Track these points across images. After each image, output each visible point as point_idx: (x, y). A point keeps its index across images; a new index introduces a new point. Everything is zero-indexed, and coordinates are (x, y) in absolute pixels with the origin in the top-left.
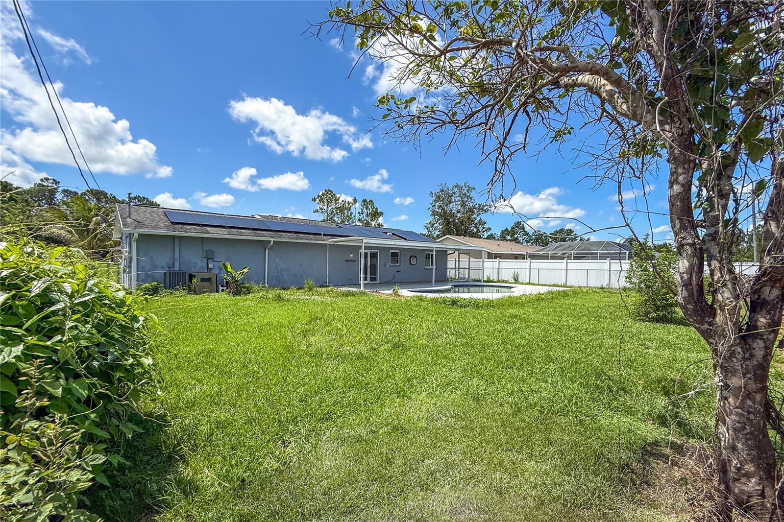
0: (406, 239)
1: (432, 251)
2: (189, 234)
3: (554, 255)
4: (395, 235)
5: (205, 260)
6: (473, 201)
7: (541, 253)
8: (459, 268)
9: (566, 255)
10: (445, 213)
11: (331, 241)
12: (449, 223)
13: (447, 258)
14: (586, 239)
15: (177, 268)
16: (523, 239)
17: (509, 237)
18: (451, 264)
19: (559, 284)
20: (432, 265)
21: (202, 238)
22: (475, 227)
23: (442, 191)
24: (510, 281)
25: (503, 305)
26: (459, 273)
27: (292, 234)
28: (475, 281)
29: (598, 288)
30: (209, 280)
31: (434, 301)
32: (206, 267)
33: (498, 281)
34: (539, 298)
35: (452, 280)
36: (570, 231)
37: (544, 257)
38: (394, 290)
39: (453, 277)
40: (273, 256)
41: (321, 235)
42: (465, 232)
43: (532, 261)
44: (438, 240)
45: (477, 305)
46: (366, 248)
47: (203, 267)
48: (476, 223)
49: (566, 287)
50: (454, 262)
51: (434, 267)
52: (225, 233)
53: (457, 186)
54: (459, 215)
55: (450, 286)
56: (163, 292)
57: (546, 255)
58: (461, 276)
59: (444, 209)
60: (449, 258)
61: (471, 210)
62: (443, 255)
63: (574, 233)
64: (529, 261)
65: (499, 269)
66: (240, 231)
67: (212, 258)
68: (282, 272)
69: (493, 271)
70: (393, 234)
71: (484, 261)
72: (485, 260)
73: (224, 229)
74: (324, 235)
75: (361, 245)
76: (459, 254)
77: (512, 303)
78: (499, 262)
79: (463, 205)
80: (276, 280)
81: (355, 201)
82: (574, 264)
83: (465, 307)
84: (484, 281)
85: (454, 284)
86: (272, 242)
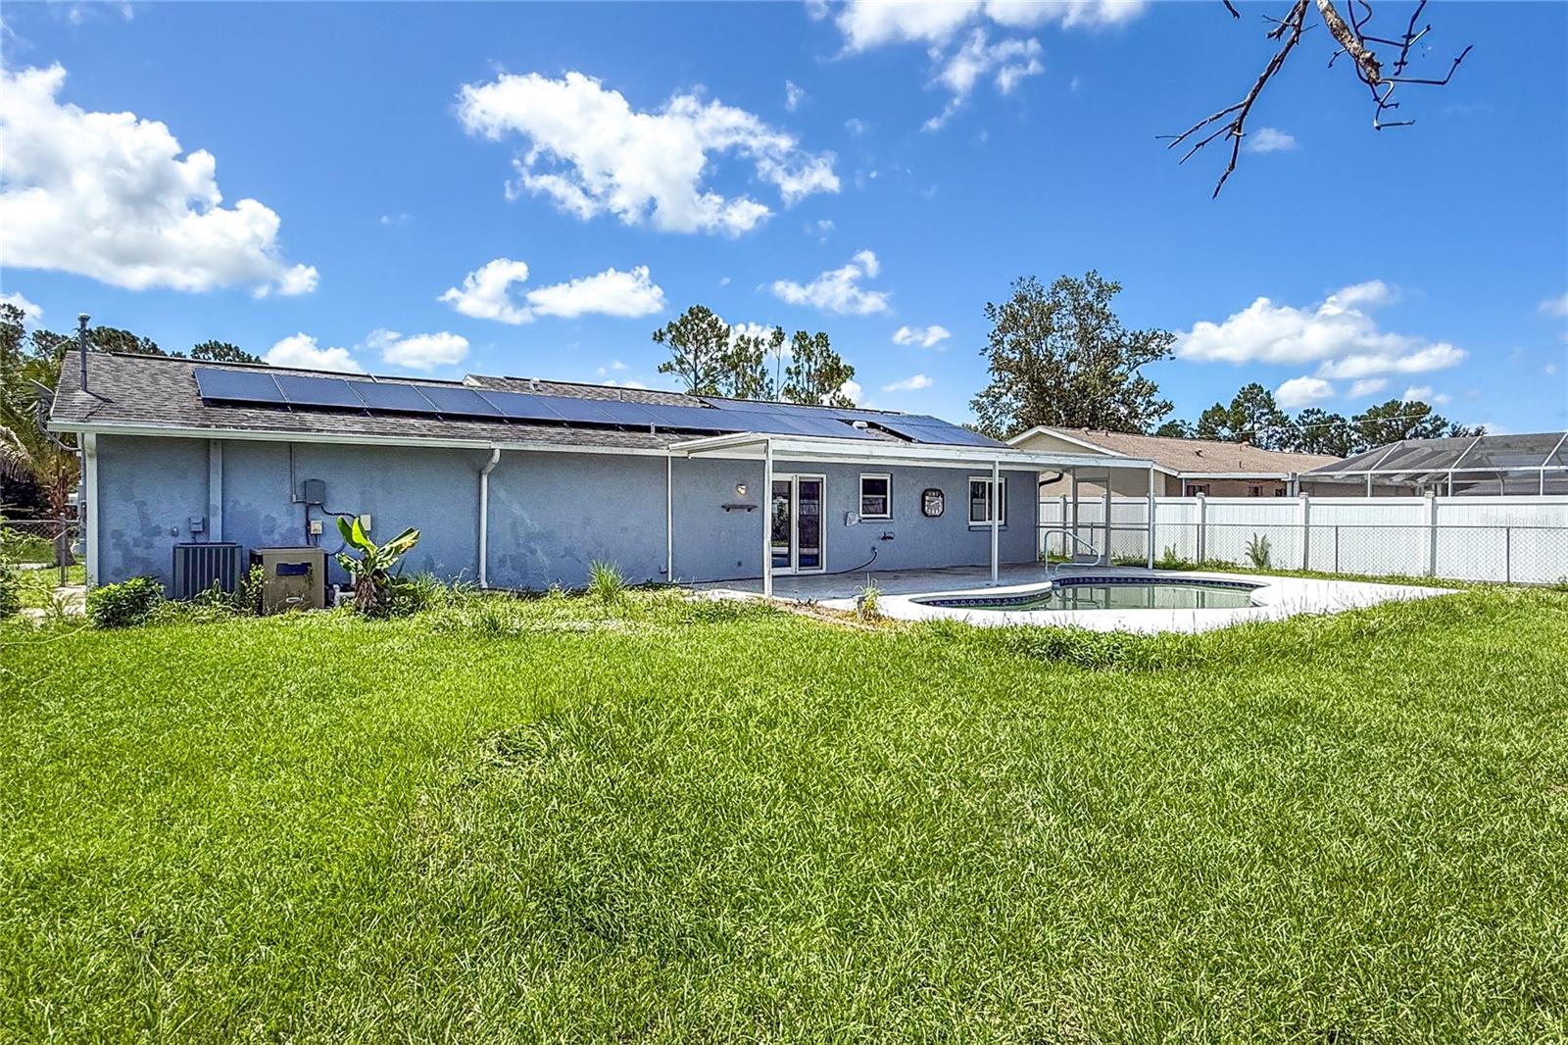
0: (909, 439)
1: (989, 473)
2: (248, 435)
3: (1380, 481)
4: (877, 427)
5: (300, 509)
6: (1113, 324)
7: (1339, 475)
8: (1076, 526)
9: (1421, 480)
10: (1031, 363)
11: (674, 448)
12: (1046, 390)
13: (1036, 495)
14: (1472, 431)
15: (215, 535)
16: (1271, 437)
17: (1225, 432)
18: (1050, 513)
19: (1412, 574)
20: (990, 519)
21: (291, 445)
22: (1123, 403)
23: (1021, 300)
24: (1240, 562)
25: (1236, 660)
26: (1075, 541)
27: (559, 430)
28: (1127, 563)
29: (1549, 588)
30: (303, 569)
31: (992, 641)
32: (304, 533)
33: (1202, 566)
34: (1360, 630)
35: (1058, 560)
36: (1421, 409)
37: (1353, 488)
38: (862, 599)
39: (1058, 551)
40: (502, 494)
41: (647, 429)
42: (1094, 417)
43: (1312, 500)
44: (1010, 443)
45: (1138, 656)
46: (779, 466)
47: (293, 530)
48: (1127, 391)
49: (1437, 584)
50: (1059, 508)
51: (996, 523)
52: (357, 428)
53: (1065, 284)
54: (1073, 367)
55: (1050, 584)
56: (161, 609)
57: (1356, 480)
58: (1082, 549)
59: (1029, 352)
60: (1045, 494)
61: (1111, 352)
62: (1025, 484)
63: (1432, 414)
64: (1303, 502)
65: (1202, 527)
66: (403, 421)
67: (321, 505)
68: (532, 544)
69: (1185, 534)
70: (872, 425)
71: (1155, 504)
72: (1158, 500)
73: (357, 418)
74: (659, 430)
75: (763, 457)
76: (1076, 482)
77: (1265, 650)
78: (1204, 505)
79: (1086, 337)
80: (513, 568)
81: (779, 337)
82: (1456, 511)
83: (1098, 665)
84: (1156, 566)
85: (1060, 575)
86: (497, 454)
